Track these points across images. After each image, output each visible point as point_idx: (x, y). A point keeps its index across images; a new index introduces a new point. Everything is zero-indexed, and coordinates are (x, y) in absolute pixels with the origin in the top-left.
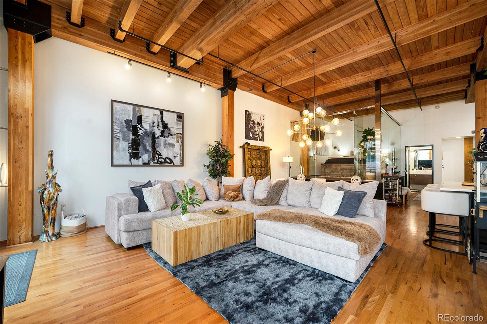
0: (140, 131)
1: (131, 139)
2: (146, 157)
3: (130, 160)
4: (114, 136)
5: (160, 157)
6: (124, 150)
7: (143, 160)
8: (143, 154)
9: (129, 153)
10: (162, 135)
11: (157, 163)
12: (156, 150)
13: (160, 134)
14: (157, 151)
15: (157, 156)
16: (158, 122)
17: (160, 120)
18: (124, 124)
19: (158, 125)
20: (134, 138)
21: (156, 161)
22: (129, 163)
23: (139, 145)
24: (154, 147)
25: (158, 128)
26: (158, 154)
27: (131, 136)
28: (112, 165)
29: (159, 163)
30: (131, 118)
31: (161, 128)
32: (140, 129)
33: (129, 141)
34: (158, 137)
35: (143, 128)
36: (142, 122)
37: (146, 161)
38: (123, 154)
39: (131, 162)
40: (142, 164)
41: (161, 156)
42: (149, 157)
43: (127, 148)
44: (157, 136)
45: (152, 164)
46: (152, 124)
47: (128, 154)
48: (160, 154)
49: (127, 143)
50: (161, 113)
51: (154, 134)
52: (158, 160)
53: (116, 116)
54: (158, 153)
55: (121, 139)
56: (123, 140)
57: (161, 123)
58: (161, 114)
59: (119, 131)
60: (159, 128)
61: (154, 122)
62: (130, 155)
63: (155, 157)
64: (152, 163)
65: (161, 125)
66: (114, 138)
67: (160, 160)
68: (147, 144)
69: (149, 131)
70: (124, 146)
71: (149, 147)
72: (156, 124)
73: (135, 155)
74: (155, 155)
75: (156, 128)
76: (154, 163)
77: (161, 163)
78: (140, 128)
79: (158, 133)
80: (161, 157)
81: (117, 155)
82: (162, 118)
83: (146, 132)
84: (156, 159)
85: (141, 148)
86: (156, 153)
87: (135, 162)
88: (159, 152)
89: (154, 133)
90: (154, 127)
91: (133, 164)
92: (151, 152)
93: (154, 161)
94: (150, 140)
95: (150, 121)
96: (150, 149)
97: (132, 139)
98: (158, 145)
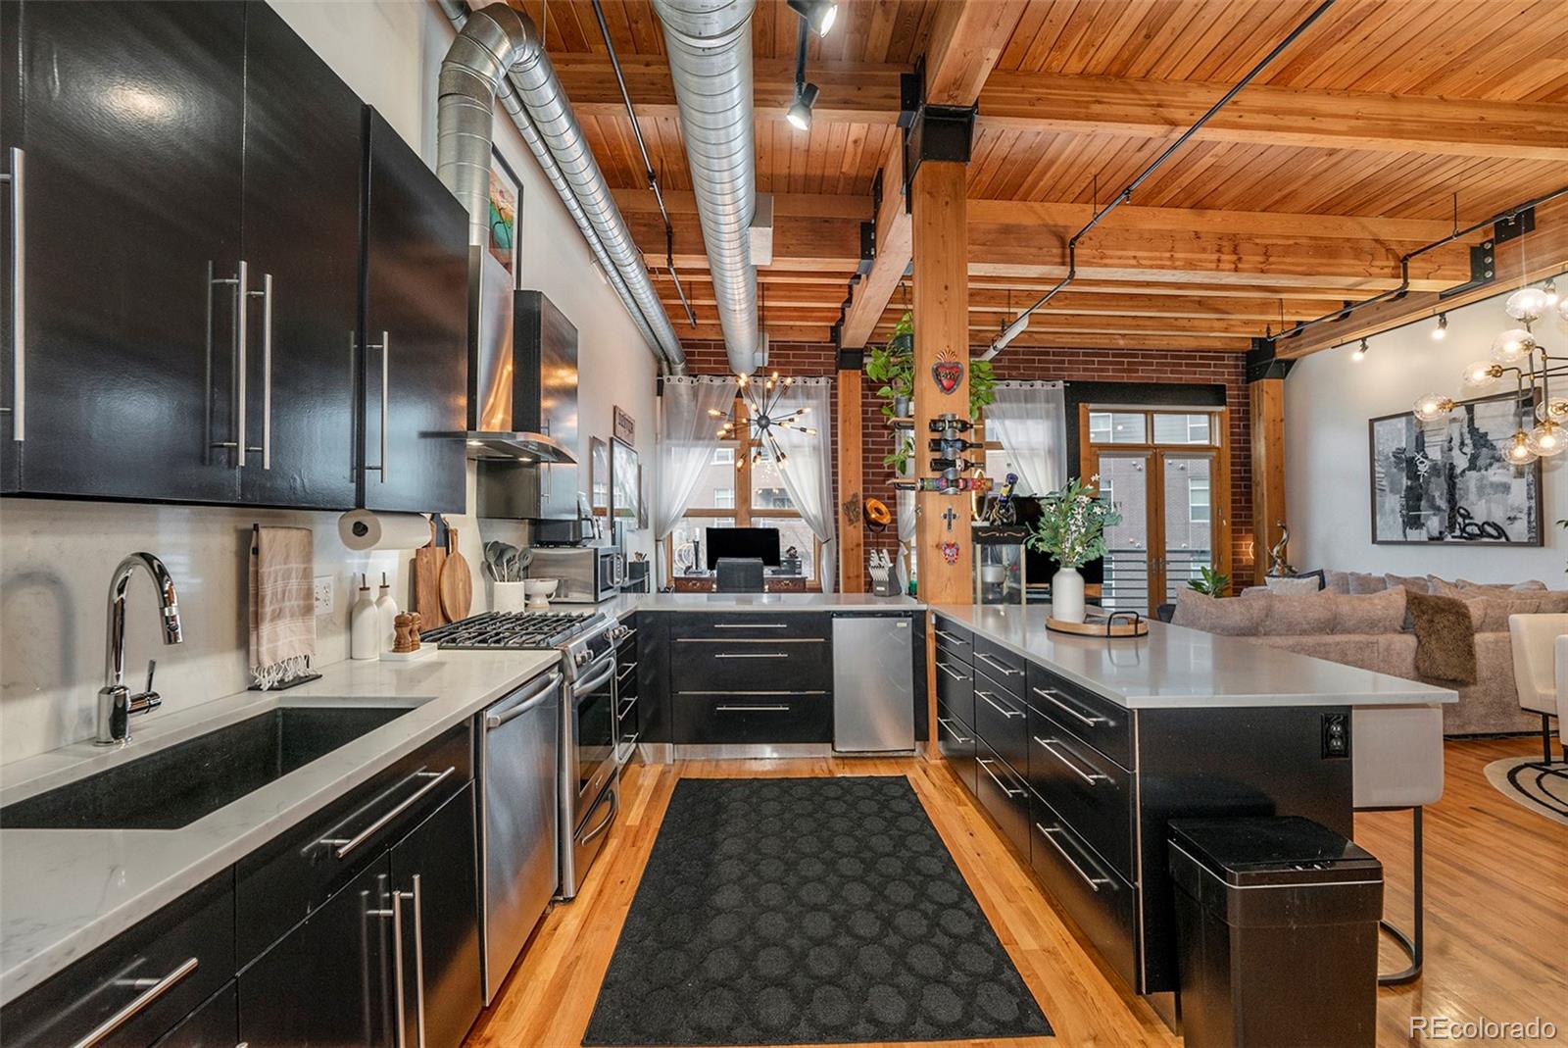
0: (1421, 467)
1: (1404, 487)
2: (1434, 524)
3: (1404, 532)
4: (1377, 486)
5: (1467, 521)
6: (1393, 511)
7: (1428, 531)
8: (1427, 517)
9: (1402, 516)
10: (1473, 465)
11: (1461, 537)
12: (1458, 505)
13: (1467, 465)
14: (1460, 508)
15: (1460, 520)
16: (1462, 435)
17: (1466, 430)
18: (1393, 459)
19: (1462, 444)
20: (1409, 483)
21: (1458, 533)
22: (1402, 538)
23: (1419, 499)
24: (1452, 500)
25: (1461, 450)
26: (1461, 515)
27: (1405, 482)
28: (1374, 541)
29: (1465, 538)
30: (1404, 445)
31: (1468, 450)
32: (1422, 462)
33: (1400, 493)
34: (1464, 471)
35: (1426, 458)
36: (1424, 446)
37: (1436, 534)
38: (1390, 519)
39: (1405, 536)
40: (1427, 540)
41: (1471, 518)
42: (1441, 523)
43: (1398, 508)
44: (1458, 471)
45: (1449, 539)
46: (1446, 444)
47: (1401, 520)
48: (1467, 516)
49: (1398, 496)
50: (1470, 409)
51: (1452, 467)
52: (1463, 530)
53: (1378, 447)
54: (1462, 511)
55: (1388, 489)
56: (1391, 491)
57: (1469, 436)
58: (1468, 414)
59: (1383, 475)
60: (1465, 450)
61: (1452, 439)
62: (1404, 521)
63: (1456, 520)
64: (1449, 536)
65: (1468, 441)
66: (1377, 491)
67: (1469, 529)
68: (1437, 494)
69: (1439, 462)
70: (1393, 503)
71: (1441, 499)
72: (1456, 442)
73: (1413, 521)
74: (1454, 516)
75: (1456, 452)
76: (1453, 537)
77: (1472, 537)
78: (1422, 459)
79: (1461, 462)
80: (1471, 521)
81: (1382, 523)
82: (1471, 420)
83: (1435, 469)
84: (1458, 526)
85: (1423, 503)
86: (1458, 512)
87: (1413, 535)
88: (1465, 509)
89: (1451, 464)
90: (1450, 450)
91: (1409, 539)
92: (1445, 511)
93: (1454, 532)
94: (1444, 483)
95: (1442, 437)
96: (1443, 504)
97: (1407, 487)
98: (1462, 492)
